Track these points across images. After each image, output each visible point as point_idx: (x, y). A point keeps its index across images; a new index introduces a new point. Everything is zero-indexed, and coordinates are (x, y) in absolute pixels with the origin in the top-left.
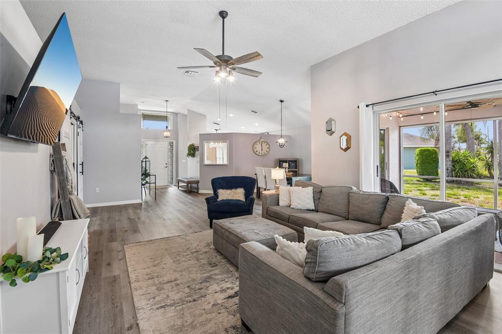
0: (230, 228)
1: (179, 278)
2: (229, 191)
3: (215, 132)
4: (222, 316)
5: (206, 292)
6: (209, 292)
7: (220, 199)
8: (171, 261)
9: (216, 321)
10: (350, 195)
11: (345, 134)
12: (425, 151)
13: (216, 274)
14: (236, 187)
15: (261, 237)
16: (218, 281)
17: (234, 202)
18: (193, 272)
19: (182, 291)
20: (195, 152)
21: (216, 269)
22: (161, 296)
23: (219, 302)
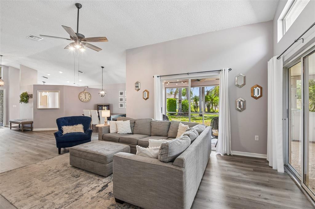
0: (87, 150)
1: (55, 191)
2: (71, 127)
3: (43, 84)
4: (102, 202)
5: (82, 193)
6: (84, 192)
7: (65, 132)
8: (41, 181)
9: (99, 206)
10: (152, 123)
11: (146, 91)
12: (171, 100)
13: (82, 181)
14: (77, 124)
15: (112, 152)
16: (86, 185)
17: (78, 134)
18: (64, 184)
19: (63, 197)
20: (28, 99)
21: (81, 178)
22: (48, 205)
23: (94, 195)
